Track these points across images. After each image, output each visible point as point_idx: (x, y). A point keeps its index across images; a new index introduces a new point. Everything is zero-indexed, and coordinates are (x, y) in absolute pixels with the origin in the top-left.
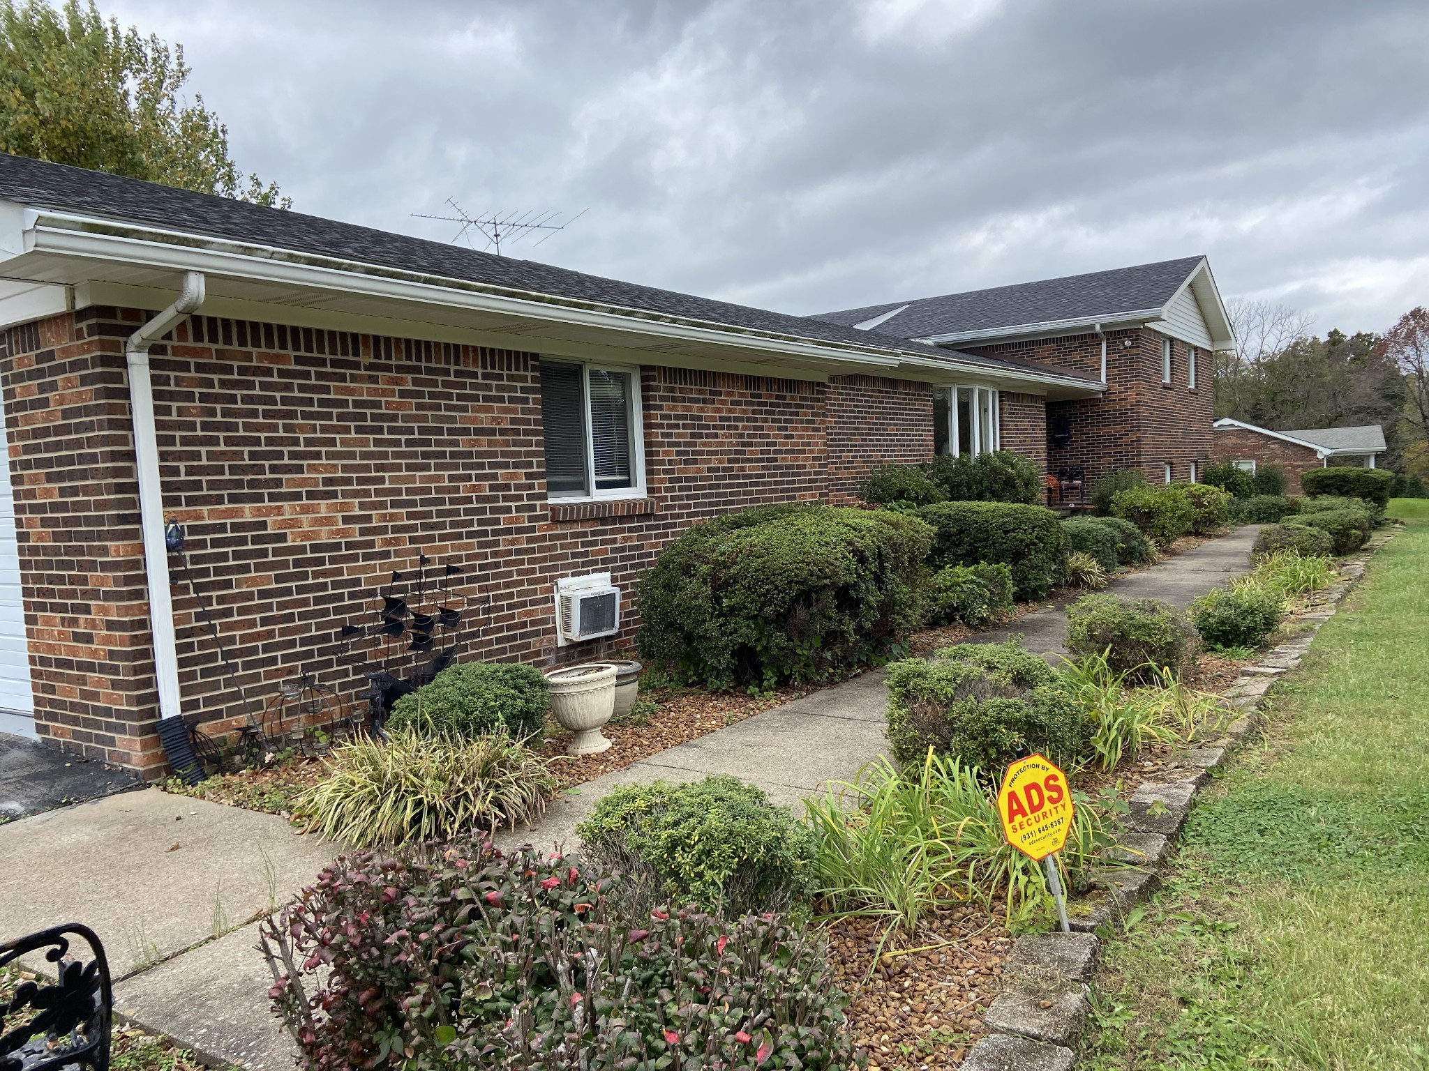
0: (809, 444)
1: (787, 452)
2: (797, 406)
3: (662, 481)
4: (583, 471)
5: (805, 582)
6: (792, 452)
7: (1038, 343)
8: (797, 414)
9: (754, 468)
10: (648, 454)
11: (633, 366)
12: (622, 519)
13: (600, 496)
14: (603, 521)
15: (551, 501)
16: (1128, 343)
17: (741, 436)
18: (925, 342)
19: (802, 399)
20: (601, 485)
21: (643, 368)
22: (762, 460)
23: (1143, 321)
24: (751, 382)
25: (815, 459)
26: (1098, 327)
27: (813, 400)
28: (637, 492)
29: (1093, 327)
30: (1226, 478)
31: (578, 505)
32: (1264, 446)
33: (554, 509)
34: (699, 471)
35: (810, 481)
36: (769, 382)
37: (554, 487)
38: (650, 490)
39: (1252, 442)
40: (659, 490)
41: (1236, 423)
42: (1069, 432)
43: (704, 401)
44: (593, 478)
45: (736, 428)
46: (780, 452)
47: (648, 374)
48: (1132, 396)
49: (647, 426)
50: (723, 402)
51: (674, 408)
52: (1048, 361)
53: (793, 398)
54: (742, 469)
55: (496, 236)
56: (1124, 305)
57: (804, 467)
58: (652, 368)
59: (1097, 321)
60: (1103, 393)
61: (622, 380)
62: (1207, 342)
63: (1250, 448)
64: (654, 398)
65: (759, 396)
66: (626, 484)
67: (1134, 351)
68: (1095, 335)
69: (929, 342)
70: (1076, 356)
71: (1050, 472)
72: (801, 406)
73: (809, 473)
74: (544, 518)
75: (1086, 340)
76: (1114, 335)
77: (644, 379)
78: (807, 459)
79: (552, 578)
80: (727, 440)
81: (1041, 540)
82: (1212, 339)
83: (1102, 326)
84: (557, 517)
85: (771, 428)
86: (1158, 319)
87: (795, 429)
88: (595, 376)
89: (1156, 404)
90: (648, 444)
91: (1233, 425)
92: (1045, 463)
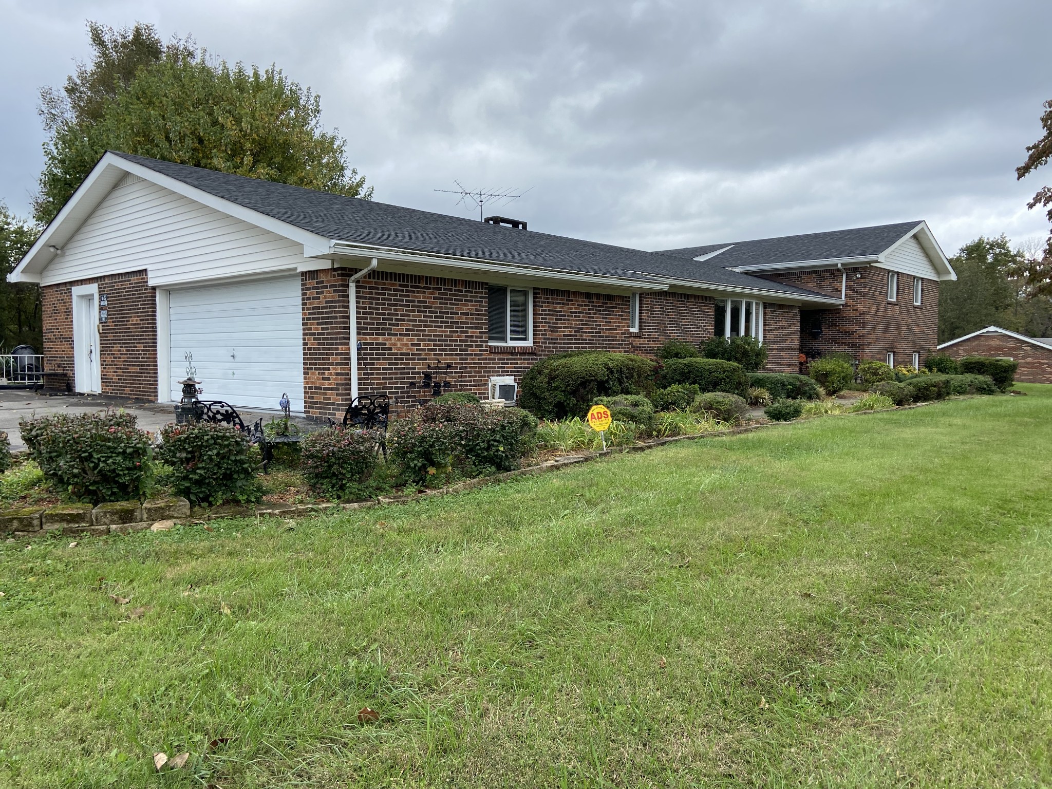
0: (619, 326)
1: (606, 329)
2: (613, 307)
3: (540, 339)
4: (505, 332)
5: (584, 378)
6: (609, 329)
7: (804, 273)
8: (613, 311)
9: (588, 336)
10: (535, 326)
11: (530, 288)
12: (521, 354)
13: (511, 343)
14: (512, 354)
15: (489, 344)
16: (859, 276)
17: (582, 321)
19: (616, 304)
20: (512, 339)
21: (535, 289)
22: (593, 333)
23: (869, 263)
24: (588, 295)
25: (622, 334)
26: (839, 265)
27: (622, 305)
28: (529, 343)
29: (837, 265)
30: (939, 364)
31: (501, 347)
32: (1020, 348)
33: (490, 347)
34: (559, 335)
35: (619, 344)
36: (598, 296)
37: (491, 338)
38: (535, 343)
39: (1011, 344)
40: (539, 343)
41: (1000, 330)
42: (821, 329)
43: (563, 304)
44: (509, 336)
45: (579, 317)
46: (603, 329)
47: (537, 291)
48: (861, 309)
49: (535, 314)
50: (573, 305)
51: (548, 307)
52: (810, 285)
53: (611, 304)
54: (582, 336)
55: (481, 201)
56: (858, 252)
57: (616, 337)
58: (539, 289)
59: (839, 261)
60: (843, 305)
61: (525, 293)
62: (935, 275)
63: (1009, 348)
64: (539, 302)
65: (593, 302)
66: (525, 339)
67: (863, 280)
68: (838, 270)
69: (736, 270)
70: (827, 282)
71: (801, 351)
72: (616, 308)
73: (619, 341)
74: (486, 350)
75: (833, 273)
76: (850, 270)
77: (535, 293)
78: (617, 333)
79: (488, 376)
80: (574, 322)
82: (938, 273)
83: (842, 264)
84: (493, 351)
85: (598, 318)
86: (877, 262)
87: (612, 319)
88: (512, 292)
89: (879, 313)
90: (535, 322)
91: (996, 332)
92: (798, 347)
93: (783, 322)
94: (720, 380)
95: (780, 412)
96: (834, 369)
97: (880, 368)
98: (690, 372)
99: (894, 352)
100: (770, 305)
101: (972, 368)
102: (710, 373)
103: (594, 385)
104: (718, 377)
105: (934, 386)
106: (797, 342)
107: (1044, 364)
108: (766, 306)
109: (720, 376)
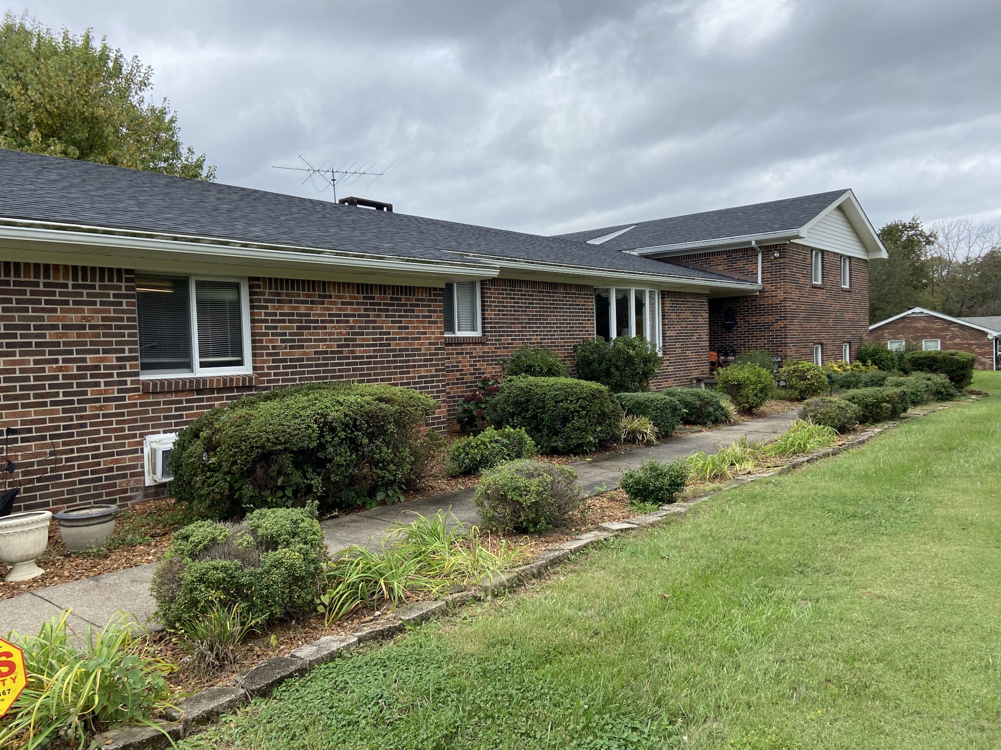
0: (425, 333)
1: (400, 339)
2: (411, 305)
3: (265, 361)
4: (188, 353)
5: (263, 447)
6: (407, 339)
7: (713, 254)
8: (413, 311)
9: (365, 351)
10: (253, 341)
11: (243, 278)
12: (219, 390)
13: (201, 373)
14: (199, 391)
15: (143, 377)
16: (777, 255)
17: (352, 328)
18: (632, 253)
19: (417, 300)
20: (203, 365)
21: (251, 279)
22: (375, 345)
23: (789, 238)
24: (361, 288)
25: (430, 344)
26: (753, 243)
27: (429, 300)
28: (246, 370)
29: (750, 242)
30: (873, 355)
31: (184, 381)
32: (947, 329)
33: (145, 384)
34: (305, 353)
35: (425, 360)
36: (383, 288)
37: (146, 367)
38: (255, 368)
39: (937, 326)
40: (262, 368)
41: (925, 311)
42: (735, 320)
43: (312, 302)
44: (196, 359)
45: (348, 322)
46: (395, 339)
47: (254, 282)
48: (781, 294)
49: (253, 321)
50: (335, 303)
51: (279, 308)
52: (720, 268)
53: (408, 300)
54: (353, 352)
55: (334, 180)
56: (776, 226)
57: (420, 350)
58: (258, 279)
59: (753, 238)
60: (760, 291)
61: (237, 287)
62: (863, 253)
63: (936, 329)
64: (259, 301)
65: (373, 298)
66: (240, 363)
67: (782, 260)
68: (753, 249)
69: (635, 253)
70: (740, 264)
71: (712, 348)
72: (418, 306)
73: (425, 355)
74: (136, 390)
75: (746, 252)
76: (767, 248)
77: (251, 287)
78: (422, 344)
79: (142, 435)
80: (338, 331)
81: (583, 408)
82: (867, 250)
83: (757, 242)
84: (148, 389)
85: (383, 322)
86: (798, 237)
87: (410, 322)
88: (200, 285)
89: (803, 299)
90: (253, 334)
91: (922, 313)
92: (707, 343)
93: (687, 314)
94: (572, 413)
95: (646, 487)
96: (748, 378)
97: (808, 370)
98: (528, 401)
99: (822, 344)
100: (668, 294)
101: (921, 364)
102: (557, 402)
103: (287, 460)
104: (568, 409)
105: (887, 402)
106: (706, 338)
107: (973, 344)
108: (664, 294)
109: (571, 407)
